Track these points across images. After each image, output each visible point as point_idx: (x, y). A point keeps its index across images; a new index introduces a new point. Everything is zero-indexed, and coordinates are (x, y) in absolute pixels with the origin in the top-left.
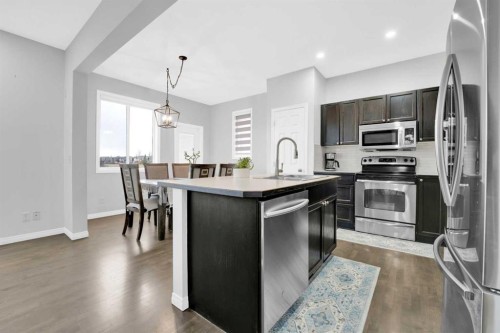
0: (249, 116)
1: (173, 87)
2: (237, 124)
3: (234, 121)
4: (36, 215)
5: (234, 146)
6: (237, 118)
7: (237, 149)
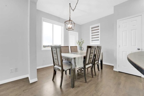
0: (98, 27)
1: (73, 10)
2: (92, 31)
3: (91, 30)
4: (16, 70)
5: (91, 39)
6: (92, 28)
7: (92, 41)
